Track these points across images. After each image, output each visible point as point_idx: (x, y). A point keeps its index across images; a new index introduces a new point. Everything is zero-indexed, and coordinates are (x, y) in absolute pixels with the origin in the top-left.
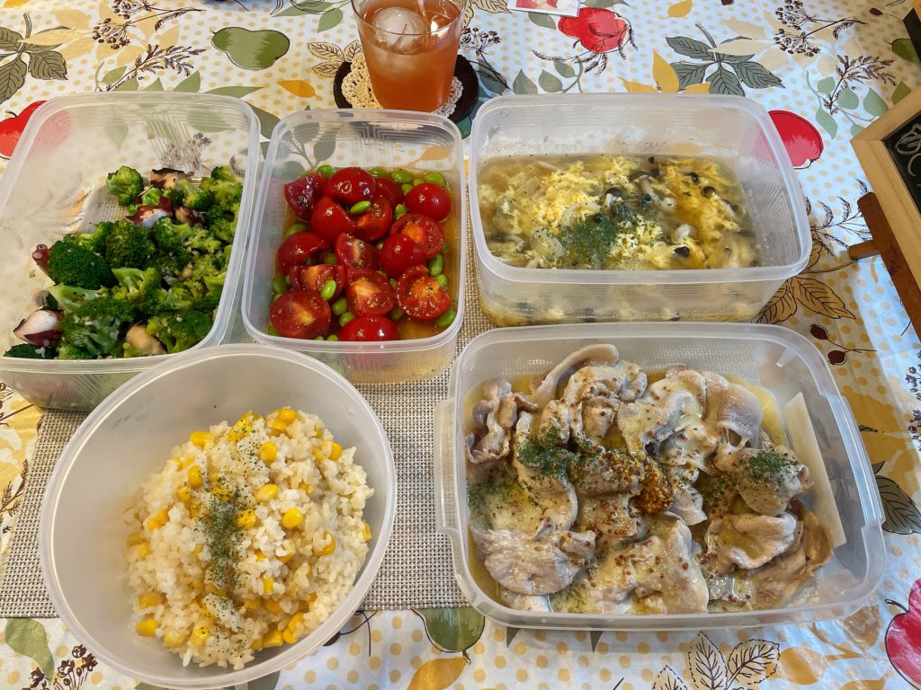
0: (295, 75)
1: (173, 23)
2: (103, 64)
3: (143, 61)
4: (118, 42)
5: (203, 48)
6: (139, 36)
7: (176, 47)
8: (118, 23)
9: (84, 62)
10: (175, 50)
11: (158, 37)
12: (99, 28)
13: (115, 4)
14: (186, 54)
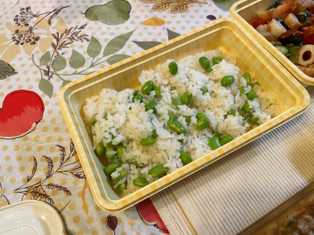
0: (147, 16)
1: (57, 18)
2: (33, 55)
3: (56, 44)
4: (33, 40)
5: (84, 24)
6: (42, 32)
7: (69, 28)
8: (25, 30)
9: (20, 59)
10: (69, 30)
11: (54, 28)
12: (14, 37)
13: (16, 22)
14: (77, 30)
